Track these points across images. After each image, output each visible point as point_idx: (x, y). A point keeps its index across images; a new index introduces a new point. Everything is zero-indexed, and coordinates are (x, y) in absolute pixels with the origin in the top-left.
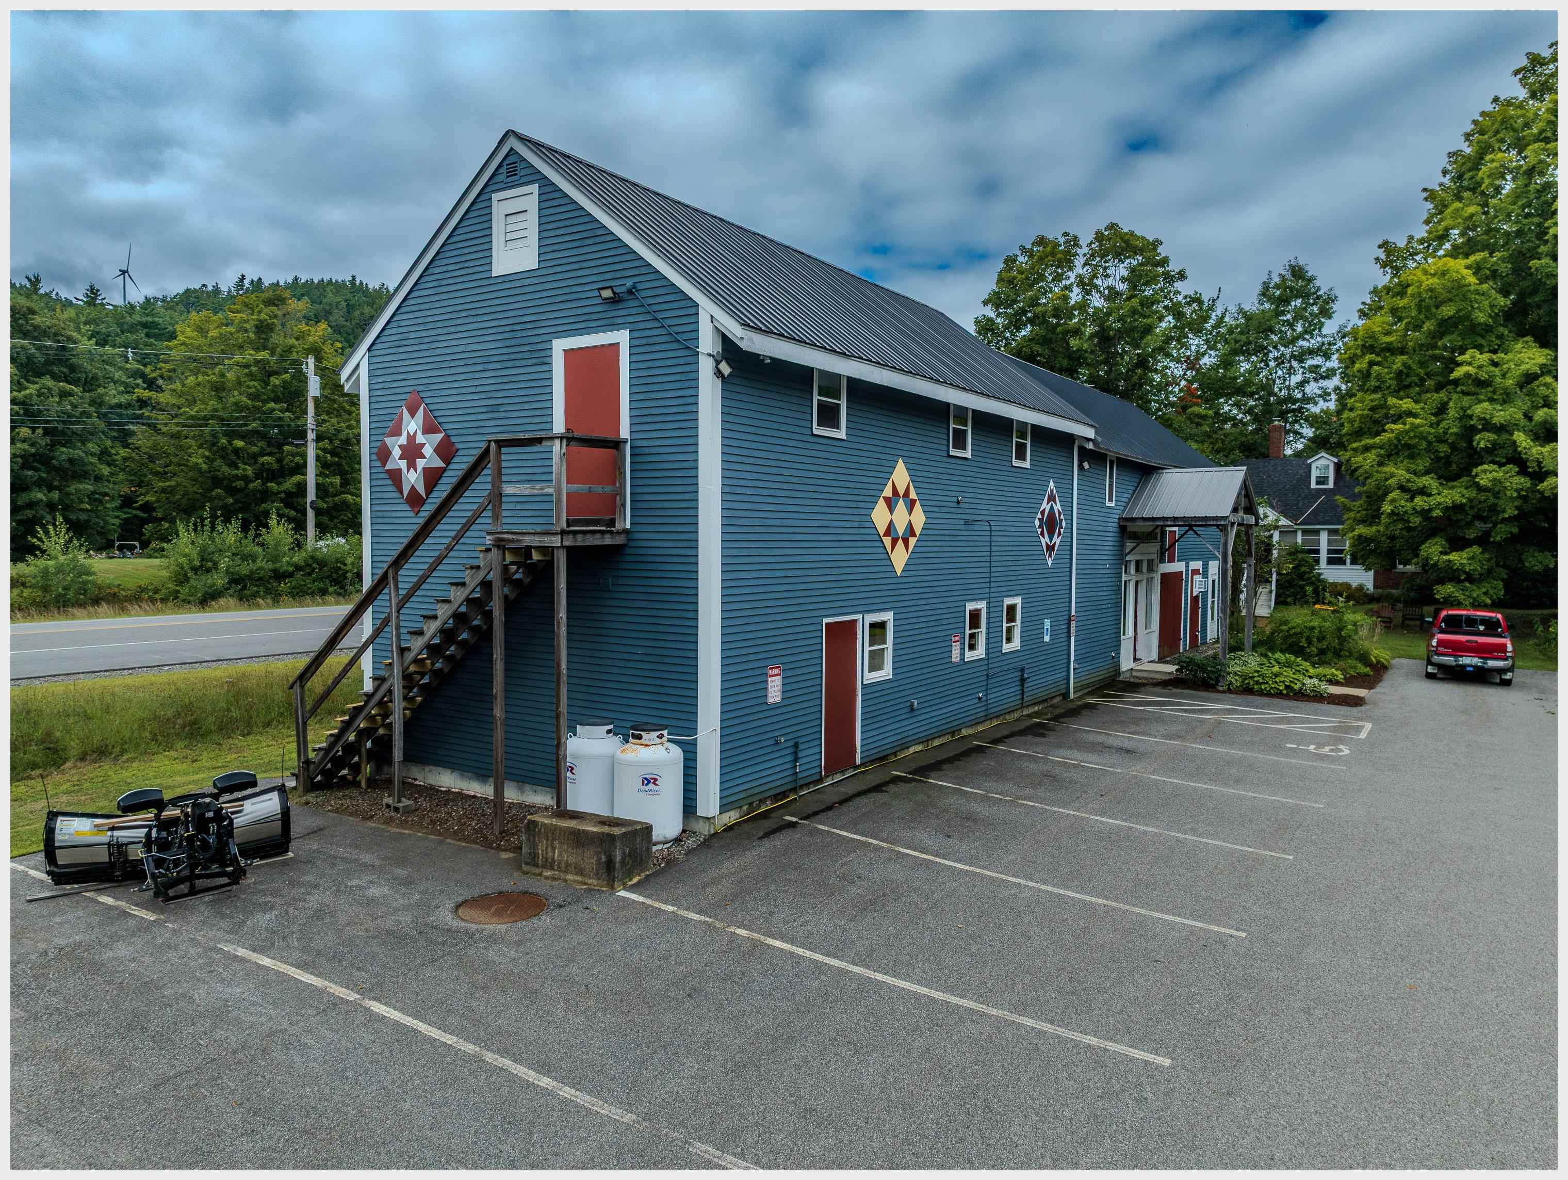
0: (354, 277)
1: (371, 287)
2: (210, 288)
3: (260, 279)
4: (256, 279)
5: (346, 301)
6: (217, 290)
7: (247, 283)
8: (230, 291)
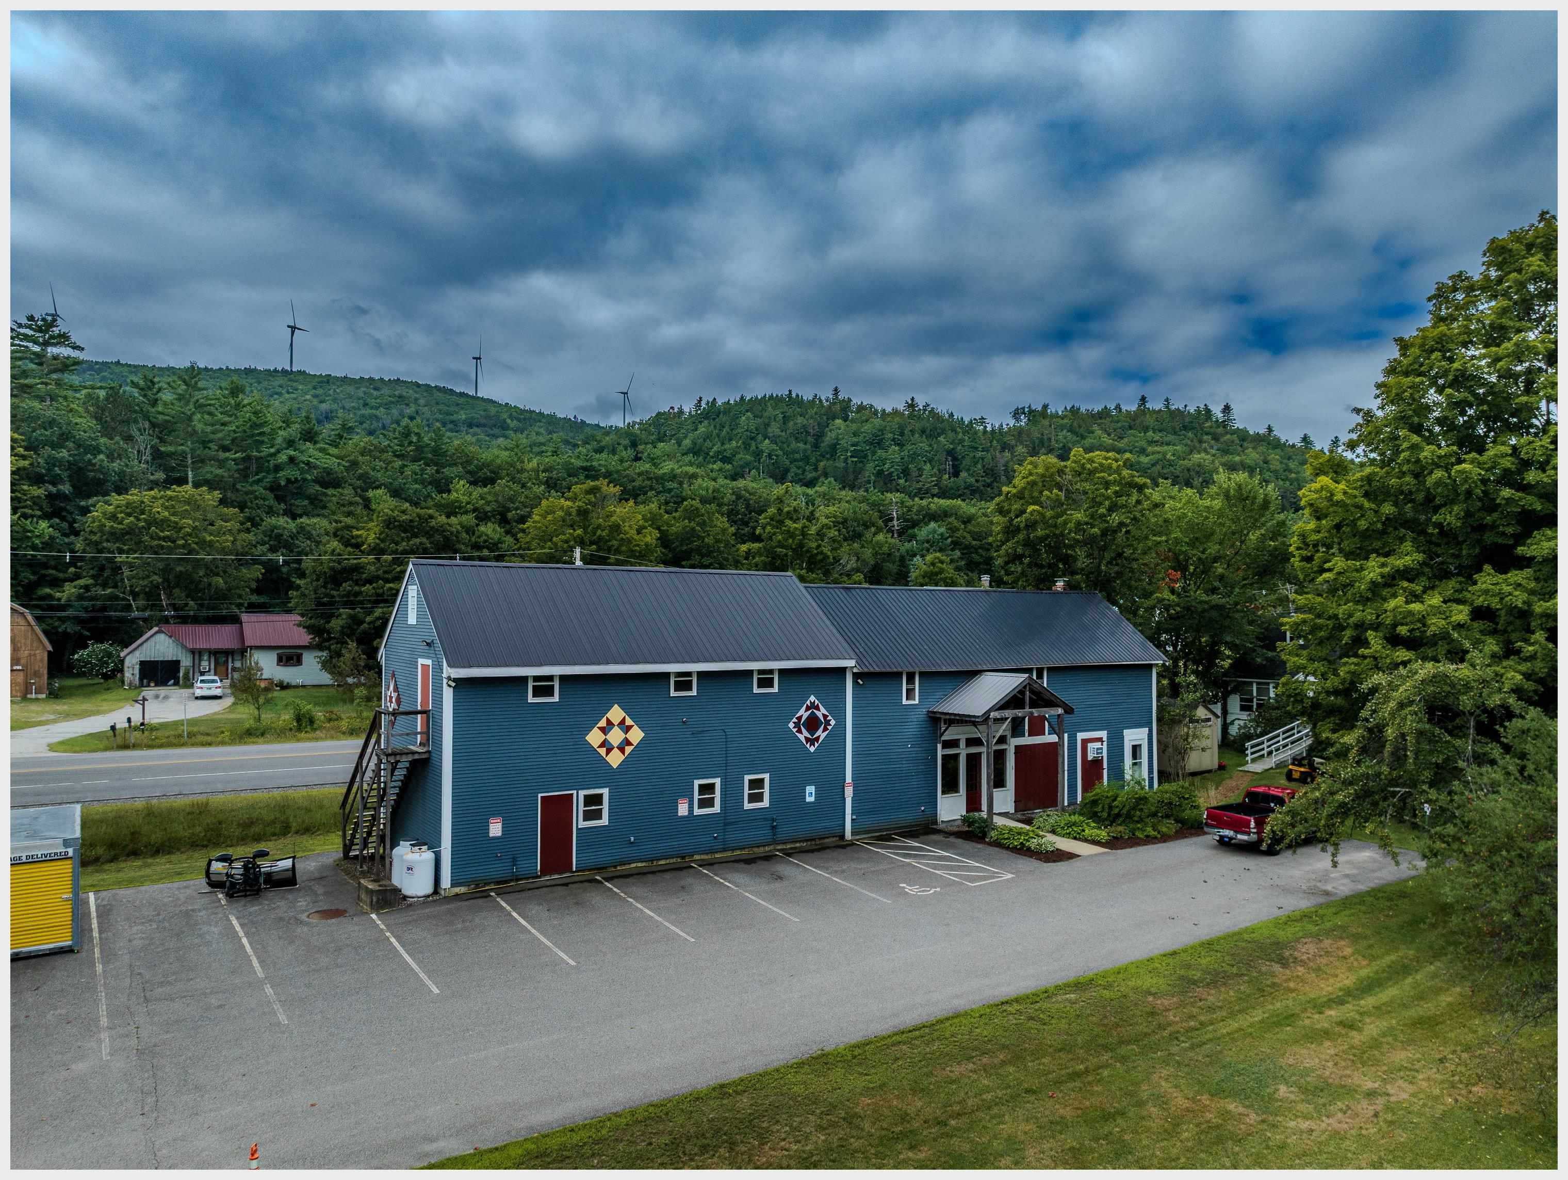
0: (790, 391)
1: (805, 398)
2: (676, 410)
3: (715, 399)
4: (711, 400)
5: (782, 413)
6: (681, 412)
7: (703, 405)
8: (690, 413)
